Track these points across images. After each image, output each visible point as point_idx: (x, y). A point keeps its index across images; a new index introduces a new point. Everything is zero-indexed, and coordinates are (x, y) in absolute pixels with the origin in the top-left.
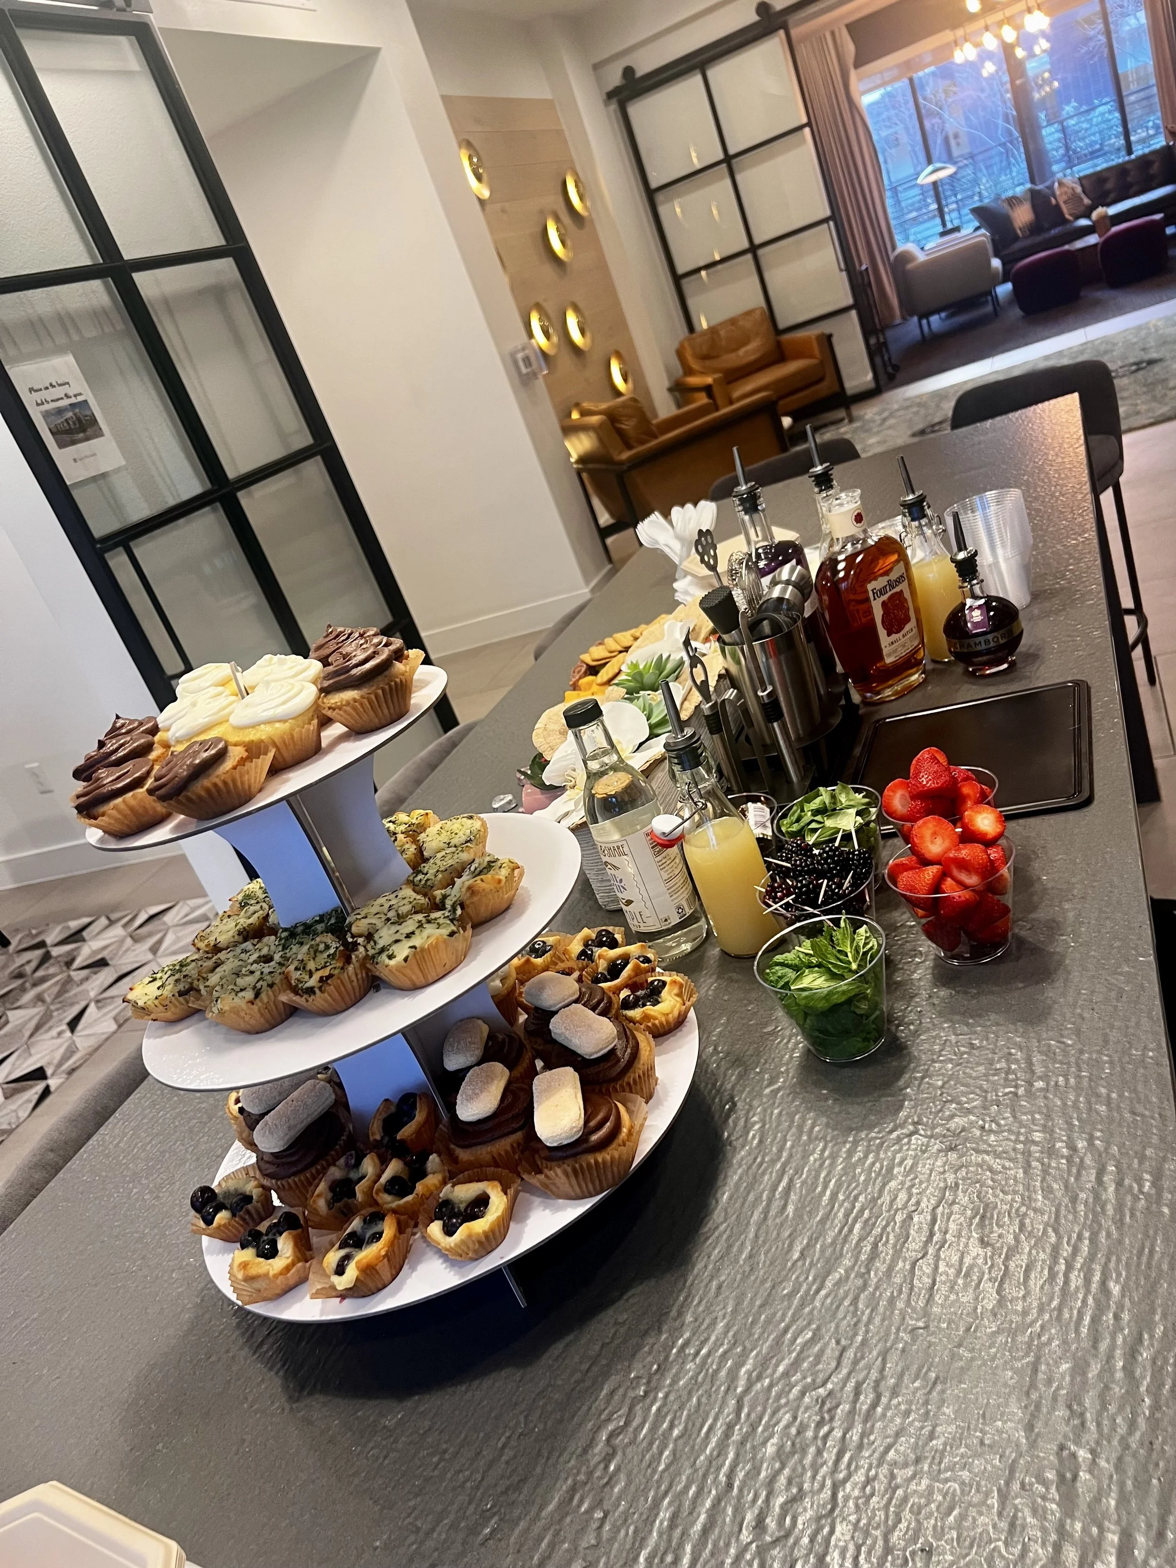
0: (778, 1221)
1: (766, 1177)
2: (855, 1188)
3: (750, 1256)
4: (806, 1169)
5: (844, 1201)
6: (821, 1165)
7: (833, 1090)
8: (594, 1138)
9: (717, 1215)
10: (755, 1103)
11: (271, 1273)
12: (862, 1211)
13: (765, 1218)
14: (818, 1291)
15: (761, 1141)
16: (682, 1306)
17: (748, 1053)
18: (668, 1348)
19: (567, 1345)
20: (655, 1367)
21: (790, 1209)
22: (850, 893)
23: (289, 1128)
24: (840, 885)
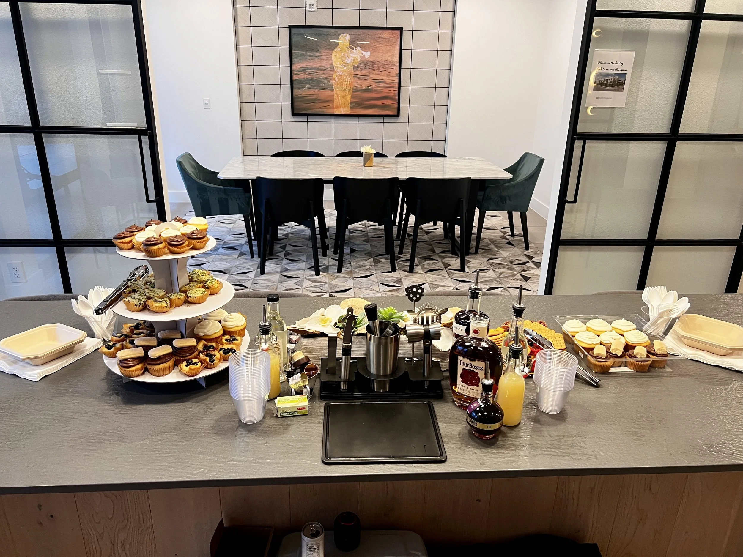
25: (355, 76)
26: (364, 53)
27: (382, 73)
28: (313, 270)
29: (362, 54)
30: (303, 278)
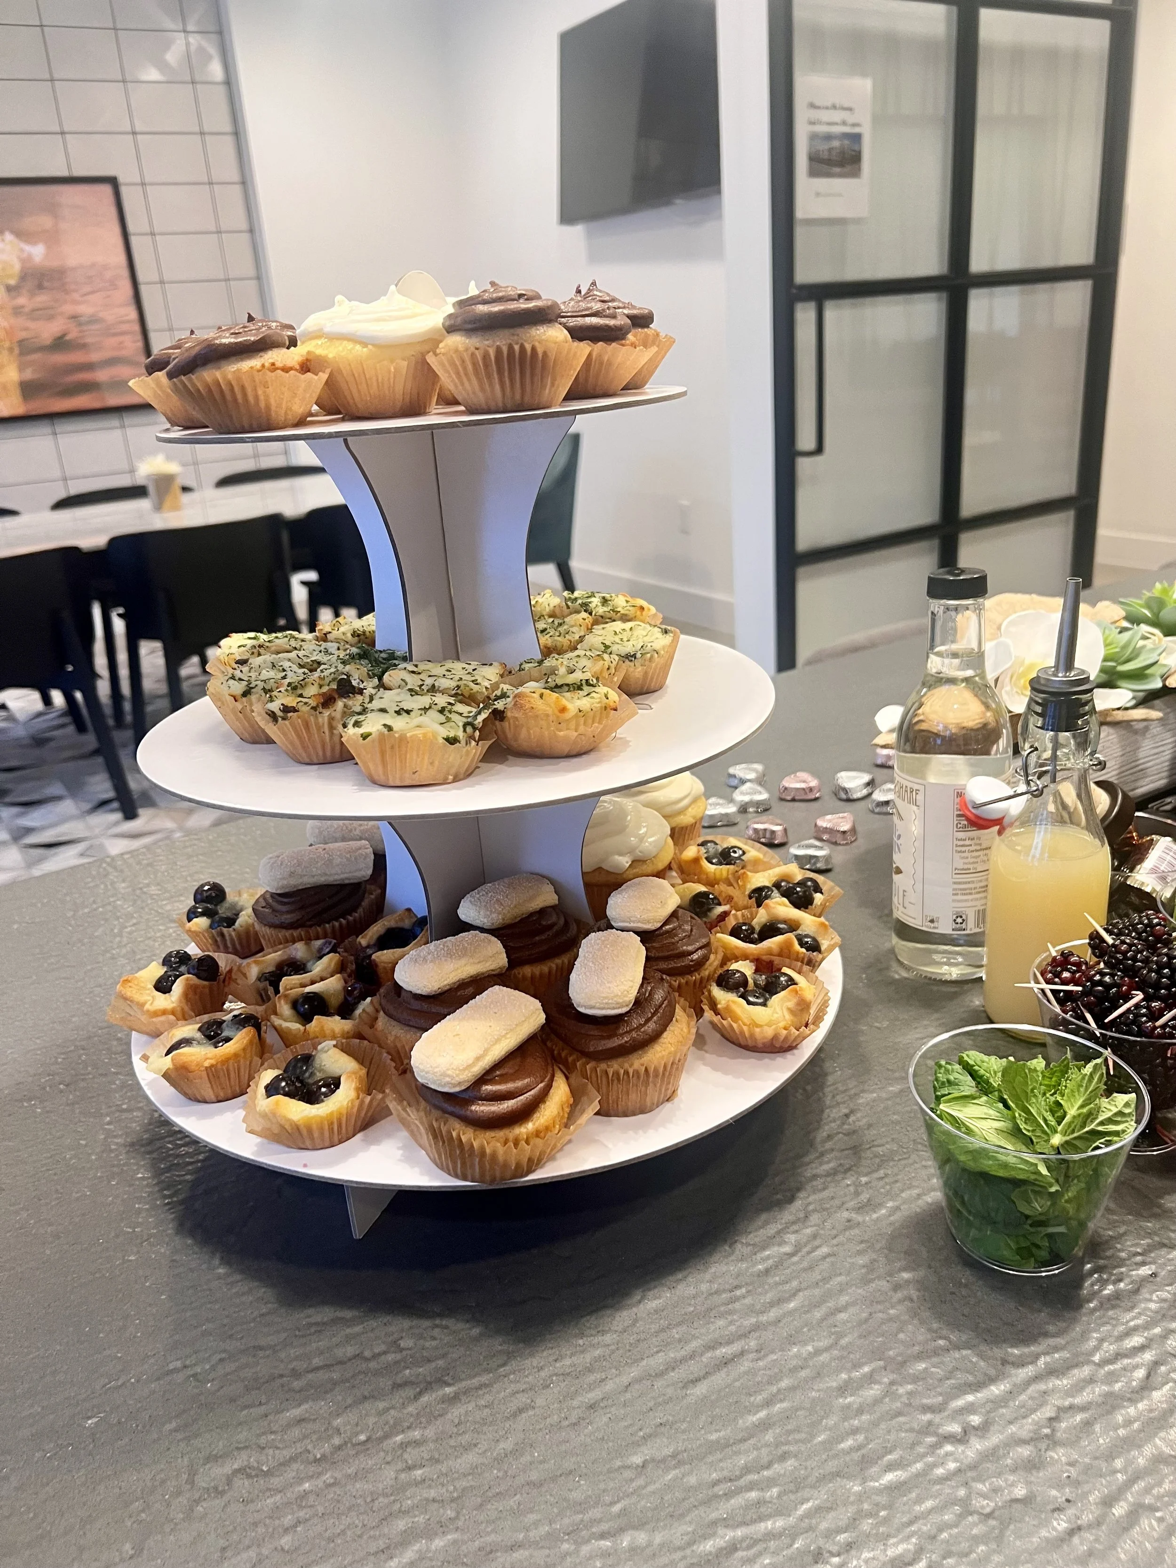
0: (670, 1391)
1: (721, 1323)
2: (797, 1442)
3: (592, 1407)
4: (773, 1357)
5: (767, 1445)
6: (794, 1370)
7: (921, 1285)
8: (481, 1109)
9: (622, 1318)
10: (815, 1218)
11: (147, 1007)
12: (771, 1482)
13: (661, 1374)
14: (603, 1536)
15: (767, 1271)
16: (466, 1392)
17: (880, 1150)
18: (396, 1428)
19: (334, 1321)
20: (362, 1437)
21: (700, 1390)
22: (1160, 1036)
23: (292, 874)
24: (1154, 1016)
25: (17, 311)
26: (28, 248)
27: (90, 297)
28: (113, 811)
29: (22, 250)
30: (96, 837)
